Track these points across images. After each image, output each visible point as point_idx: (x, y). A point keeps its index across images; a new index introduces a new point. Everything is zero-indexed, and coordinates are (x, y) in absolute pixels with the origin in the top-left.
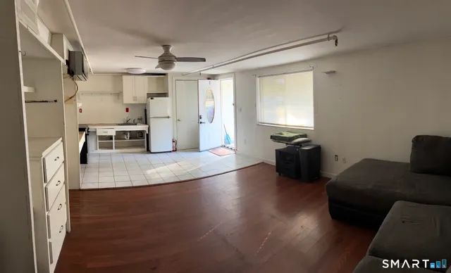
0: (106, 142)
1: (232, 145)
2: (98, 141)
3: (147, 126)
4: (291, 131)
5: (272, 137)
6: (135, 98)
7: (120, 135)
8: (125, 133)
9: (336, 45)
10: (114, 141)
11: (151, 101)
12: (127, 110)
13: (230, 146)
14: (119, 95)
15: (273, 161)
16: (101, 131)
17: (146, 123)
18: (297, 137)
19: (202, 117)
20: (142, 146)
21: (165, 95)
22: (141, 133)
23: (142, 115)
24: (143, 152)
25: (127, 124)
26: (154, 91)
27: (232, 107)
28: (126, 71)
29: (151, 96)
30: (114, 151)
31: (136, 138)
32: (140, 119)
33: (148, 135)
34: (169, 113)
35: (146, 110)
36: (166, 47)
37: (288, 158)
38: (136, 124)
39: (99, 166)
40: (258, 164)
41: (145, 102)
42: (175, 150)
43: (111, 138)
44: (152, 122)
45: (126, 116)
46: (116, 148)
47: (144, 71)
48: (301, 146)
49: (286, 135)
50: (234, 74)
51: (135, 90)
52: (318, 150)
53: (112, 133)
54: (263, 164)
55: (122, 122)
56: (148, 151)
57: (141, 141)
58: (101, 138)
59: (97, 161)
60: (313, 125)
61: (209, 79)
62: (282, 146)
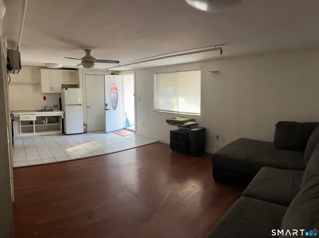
0: (28, 126)
1: (133, 128)
2: (21, 126)
3: (63, 112)
4: (183, 116)
5: (167, 121)
6: (51, 88)
7: (40, 120)
8: (43, 118)
9: (221, 54)
10: (34, 125)
11: (66, 91)
12: (45, 98)
13: (130, 128)
14: (37, 85)
15: (168, 140)
16: (24, 117)
17: (61, 109)
18: (187, 121)
19: (108, 105)
20: (58, 129)
21: (76, 86)
22: (57, 118)
23: (57, 103)
24: (59, 135)
25: (45, 110)
26: (67, 83)
27: (133, 97)
28: (45, 65)
29: (65, 87)
30: (35, 134)
31: (53, 122)
32: (55, 106)
33: (63, 120)
34: (80, 101)
35: (60, 99)
36: (88, 51)
37: (180, 138)
38: (53, 111)
39: (24, 148)
40: (155, 143)
41: (60, 92)
42: (85, 132)
43: (31, 123)
44: (67, 109)
45: (43, 103)
46: (36, 131)
47: (61, 66)
48: (190, 128)
49: (178, 119)
50: (135, 71)
51: (51, 82)
52: (203, 131)
53: (33, 118)
54: (158, 143)
55: (40, 109)
56: (64, 133)
57: (58, 125)
58: (23, 123)
59: (22, 143)
60: (199, 112)
61: (112, 74)
62: (175, 128)
